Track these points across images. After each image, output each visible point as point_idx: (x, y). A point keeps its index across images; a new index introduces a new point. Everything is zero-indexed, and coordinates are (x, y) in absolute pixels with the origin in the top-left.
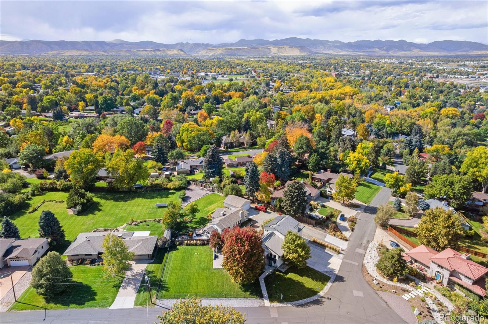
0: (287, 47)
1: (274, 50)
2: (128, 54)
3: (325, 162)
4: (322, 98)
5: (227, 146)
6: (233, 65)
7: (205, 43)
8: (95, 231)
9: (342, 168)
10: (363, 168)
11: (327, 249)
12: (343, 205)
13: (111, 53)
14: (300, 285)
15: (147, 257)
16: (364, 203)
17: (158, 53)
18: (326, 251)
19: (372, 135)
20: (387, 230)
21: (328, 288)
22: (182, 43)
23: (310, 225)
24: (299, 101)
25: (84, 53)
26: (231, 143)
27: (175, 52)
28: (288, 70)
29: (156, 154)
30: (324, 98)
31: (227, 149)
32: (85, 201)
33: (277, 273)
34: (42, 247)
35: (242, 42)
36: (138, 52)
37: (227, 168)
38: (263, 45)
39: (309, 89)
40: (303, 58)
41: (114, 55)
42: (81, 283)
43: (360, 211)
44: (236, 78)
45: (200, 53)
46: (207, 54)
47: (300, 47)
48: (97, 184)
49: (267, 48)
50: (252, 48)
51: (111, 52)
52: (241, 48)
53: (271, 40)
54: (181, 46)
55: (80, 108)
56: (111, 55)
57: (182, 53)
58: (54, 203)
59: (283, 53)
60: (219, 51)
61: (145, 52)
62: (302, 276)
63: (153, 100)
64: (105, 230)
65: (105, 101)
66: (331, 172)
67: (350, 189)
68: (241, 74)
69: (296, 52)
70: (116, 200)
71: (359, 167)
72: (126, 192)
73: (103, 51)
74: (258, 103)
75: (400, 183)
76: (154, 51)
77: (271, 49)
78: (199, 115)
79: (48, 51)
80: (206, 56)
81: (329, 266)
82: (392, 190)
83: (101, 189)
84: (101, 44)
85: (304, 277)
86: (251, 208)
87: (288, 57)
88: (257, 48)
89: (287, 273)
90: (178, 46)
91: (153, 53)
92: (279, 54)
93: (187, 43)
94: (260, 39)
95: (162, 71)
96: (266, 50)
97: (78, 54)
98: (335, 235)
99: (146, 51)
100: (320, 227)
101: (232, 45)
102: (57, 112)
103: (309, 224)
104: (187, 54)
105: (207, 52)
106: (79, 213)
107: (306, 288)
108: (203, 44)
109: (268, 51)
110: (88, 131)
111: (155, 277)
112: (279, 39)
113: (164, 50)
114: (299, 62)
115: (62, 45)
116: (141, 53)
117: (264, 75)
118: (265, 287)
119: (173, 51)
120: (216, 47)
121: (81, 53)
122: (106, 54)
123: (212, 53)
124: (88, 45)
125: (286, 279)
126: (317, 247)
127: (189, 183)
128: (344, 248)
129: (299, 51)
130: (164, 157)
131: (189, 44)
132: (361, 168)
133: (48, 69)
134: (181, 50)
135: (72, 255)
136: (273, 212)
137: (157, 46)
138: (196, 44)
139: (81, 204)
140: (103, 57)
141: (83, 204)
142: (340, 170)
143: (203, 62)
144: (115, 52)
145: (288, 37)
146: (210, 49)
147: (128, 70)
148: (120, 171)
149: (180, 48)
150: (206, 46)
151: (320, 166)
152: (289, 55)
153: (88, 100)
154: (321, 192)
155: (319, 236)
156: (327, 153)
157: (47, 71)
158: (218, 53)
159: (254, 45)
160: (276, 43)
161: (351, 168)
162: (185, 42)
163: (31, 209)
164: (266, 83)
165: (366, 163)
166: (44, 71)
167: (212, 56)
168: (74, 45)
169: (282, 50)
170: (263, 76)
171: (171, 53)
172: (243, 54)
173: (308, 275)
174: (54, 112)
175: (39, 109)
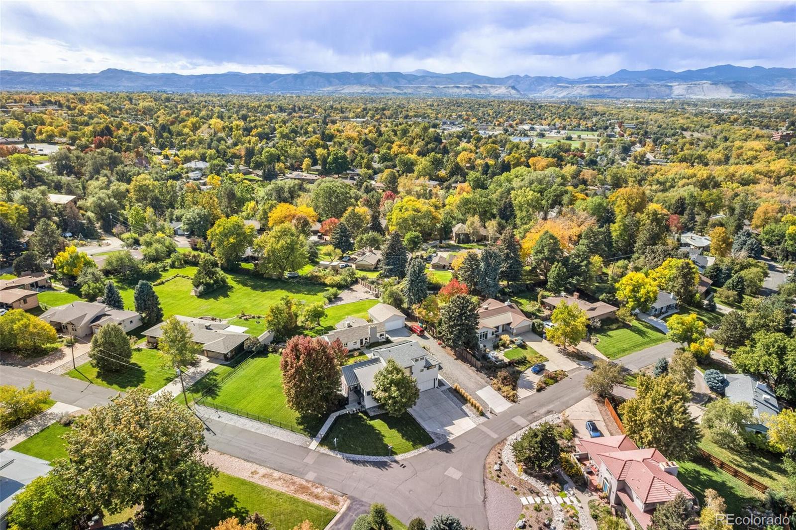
0: (706, 84)
1: (679, 90)
2: (430, 92)
3: (578, 280)
4: (708, 178)
5: (459, 239)
6: (587, 114)
7: (556, 76)
8: (201, 318)
9: (604, 294)
10: (642, 300)
11: (469, 405)
12: (560, 352)
13: (405, 91)
14: (379, 437)
15: (222, 357)
16: (606, 355)
17: (477, 92)
18: (464, 407)
19: (743, 250)
20: (604, 402)
21: (416, 454)
22: (518, 76)
23: (473, 368)
24: (658, 180)
25: (369, 89)
26: (467, 235)
27: (501, 91)
28: (685, 126)
29: (337, 236)
30: (714, 177)
31: (459, 242)
32: (212, 281)
33: (360, 414)
34: (131, 322)
35: (622, 75)
36: (446, 89)
37: (431, 269)
38: (659, 81)
39: (702, 162)
40: (735, 104)
41: (410, 94)
42: (140, 367)
43: (584, 367)
44: (579, 137)
45: (544, 93)
46: (555, 95)
47: (734, 83)
48: (244, 265)
49: (666, 86)
50: (637, 86)
51: (406, 88)
52: (617, 85)
53: (678, 71)
54: (514, 81)
55: (304, 166)
56: (406, 93)
57: (513, 92)
58: (186, 279)
59: (695, 95)
60: (578, 91)
61: (456, 90)
62: (391, 428)
63: (407, 162)
64: (213, 319)
65: (336, 159)
66: (580, 297)
67: (569, 326)
68: (592, 130)
69: (724, 94)
70: (254, 288)
71: (635, 296)
72: (274, 280)
73: (396, 88)
74: (560, 178)
75: (695, 335)
76: (470, 88)
77: (674, 88)
78: (458, 190)
79: (325, 86)
80: (552, 97)
81: (448, 428)
82: (679, 345)
83: (246, 272)
84: (395, 77)
85: (393, 430)
86: (406, 326)
87: (704, 101)
88: (647, 86)
89: (372, 418)
90: (510, 81)
91: (468, 91)
92: (687, 96)
93: (527, 76)
94: (656, 70)
95: (464, 120)
96: (663, 89)
97: (360, 91)
98: (499, 389)
99: (458, 87)
100: (486, 374)
101: (602, 79)
102: (268, 170)
103: (472, 365)
104: (521, 94)
105: (555, 92)
106: (201, 295)
107: (382, 443)
108: (552, 78)
109: (668, 91)
110: (279, 197)
111: (215, 380)
112: (694, 69)
113: (486, 87)
114: (723, 111)
115: (345, 78)
116: (451, 91)
117: (632, 134)
118: (329, 426)
119: (500, 88)
120: (573, 83)
121: (364, 90)
122: (398, 91)
123: (564, 94)
124: (377, 78)
125: (366, 424)
126: (455, 399)
127: (355, 282)
128: (498, 410)
129: (730, 91)
130: (347, 241)
131: (529, 77)
132: (637, 300)
133: (307, 113)
134: (513, 88)
135: (151, 337)
136: (432, 339)
137: (476, 80)
138: (540, 77)
139: (205, 285)
140: (390, 96)
141: (207, 285)
142: (601, 297)
143: (540, 107)
144: (412, 88)
145: (713, 65)
146: (561, 86)
147: (416, 116)
148: (265, 251)
149: (513, 85)
150: (556, 81)
151: (568, 286)
152: (708, 98)
153: (318, 157)
154: (533, 324)
155: (471, 385)
156: (581, 266)
157: (306, 115)
158: (575, 93)
159: (643, 80)
160: (688, 77)
161: (620, 296)
162: (522, 75)
163: (159, 281)
164: (623, 147)
165: (648, 292)
166: (303, 115)
167: (564, 97)
168: (358, 78)
169: (696, 89)
170: (629, 135)
171: (497, 92)
172: (618, 96)
173: (403, 429)
174: (264, 170)
175: (252, 165)
